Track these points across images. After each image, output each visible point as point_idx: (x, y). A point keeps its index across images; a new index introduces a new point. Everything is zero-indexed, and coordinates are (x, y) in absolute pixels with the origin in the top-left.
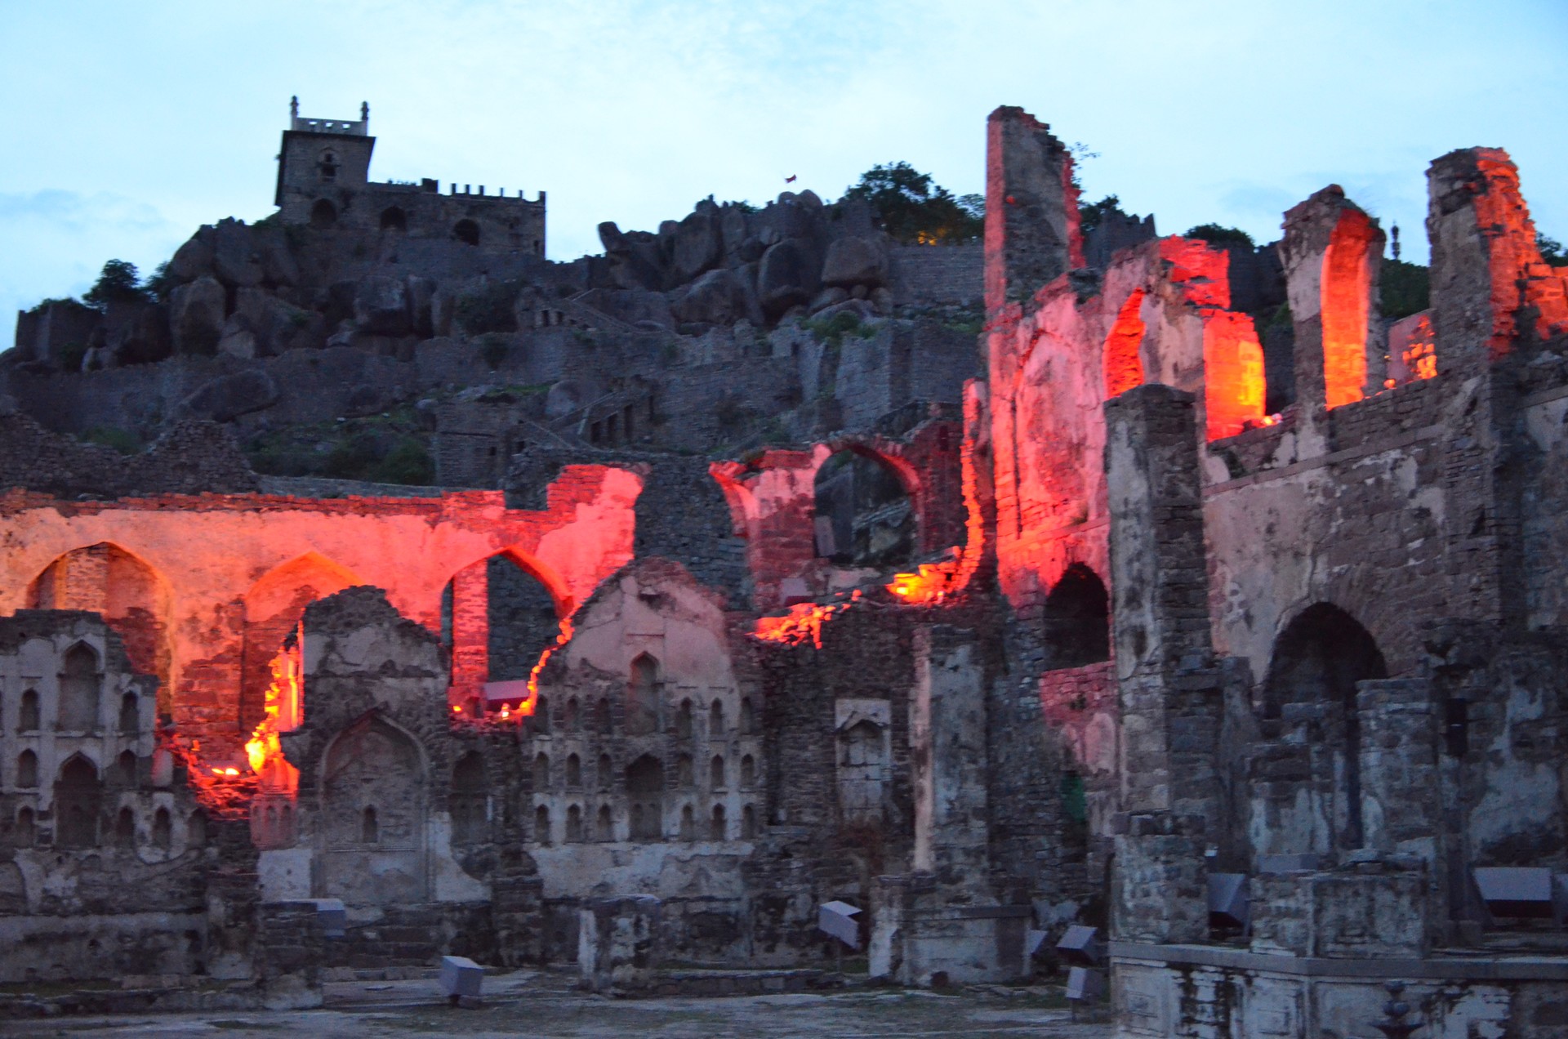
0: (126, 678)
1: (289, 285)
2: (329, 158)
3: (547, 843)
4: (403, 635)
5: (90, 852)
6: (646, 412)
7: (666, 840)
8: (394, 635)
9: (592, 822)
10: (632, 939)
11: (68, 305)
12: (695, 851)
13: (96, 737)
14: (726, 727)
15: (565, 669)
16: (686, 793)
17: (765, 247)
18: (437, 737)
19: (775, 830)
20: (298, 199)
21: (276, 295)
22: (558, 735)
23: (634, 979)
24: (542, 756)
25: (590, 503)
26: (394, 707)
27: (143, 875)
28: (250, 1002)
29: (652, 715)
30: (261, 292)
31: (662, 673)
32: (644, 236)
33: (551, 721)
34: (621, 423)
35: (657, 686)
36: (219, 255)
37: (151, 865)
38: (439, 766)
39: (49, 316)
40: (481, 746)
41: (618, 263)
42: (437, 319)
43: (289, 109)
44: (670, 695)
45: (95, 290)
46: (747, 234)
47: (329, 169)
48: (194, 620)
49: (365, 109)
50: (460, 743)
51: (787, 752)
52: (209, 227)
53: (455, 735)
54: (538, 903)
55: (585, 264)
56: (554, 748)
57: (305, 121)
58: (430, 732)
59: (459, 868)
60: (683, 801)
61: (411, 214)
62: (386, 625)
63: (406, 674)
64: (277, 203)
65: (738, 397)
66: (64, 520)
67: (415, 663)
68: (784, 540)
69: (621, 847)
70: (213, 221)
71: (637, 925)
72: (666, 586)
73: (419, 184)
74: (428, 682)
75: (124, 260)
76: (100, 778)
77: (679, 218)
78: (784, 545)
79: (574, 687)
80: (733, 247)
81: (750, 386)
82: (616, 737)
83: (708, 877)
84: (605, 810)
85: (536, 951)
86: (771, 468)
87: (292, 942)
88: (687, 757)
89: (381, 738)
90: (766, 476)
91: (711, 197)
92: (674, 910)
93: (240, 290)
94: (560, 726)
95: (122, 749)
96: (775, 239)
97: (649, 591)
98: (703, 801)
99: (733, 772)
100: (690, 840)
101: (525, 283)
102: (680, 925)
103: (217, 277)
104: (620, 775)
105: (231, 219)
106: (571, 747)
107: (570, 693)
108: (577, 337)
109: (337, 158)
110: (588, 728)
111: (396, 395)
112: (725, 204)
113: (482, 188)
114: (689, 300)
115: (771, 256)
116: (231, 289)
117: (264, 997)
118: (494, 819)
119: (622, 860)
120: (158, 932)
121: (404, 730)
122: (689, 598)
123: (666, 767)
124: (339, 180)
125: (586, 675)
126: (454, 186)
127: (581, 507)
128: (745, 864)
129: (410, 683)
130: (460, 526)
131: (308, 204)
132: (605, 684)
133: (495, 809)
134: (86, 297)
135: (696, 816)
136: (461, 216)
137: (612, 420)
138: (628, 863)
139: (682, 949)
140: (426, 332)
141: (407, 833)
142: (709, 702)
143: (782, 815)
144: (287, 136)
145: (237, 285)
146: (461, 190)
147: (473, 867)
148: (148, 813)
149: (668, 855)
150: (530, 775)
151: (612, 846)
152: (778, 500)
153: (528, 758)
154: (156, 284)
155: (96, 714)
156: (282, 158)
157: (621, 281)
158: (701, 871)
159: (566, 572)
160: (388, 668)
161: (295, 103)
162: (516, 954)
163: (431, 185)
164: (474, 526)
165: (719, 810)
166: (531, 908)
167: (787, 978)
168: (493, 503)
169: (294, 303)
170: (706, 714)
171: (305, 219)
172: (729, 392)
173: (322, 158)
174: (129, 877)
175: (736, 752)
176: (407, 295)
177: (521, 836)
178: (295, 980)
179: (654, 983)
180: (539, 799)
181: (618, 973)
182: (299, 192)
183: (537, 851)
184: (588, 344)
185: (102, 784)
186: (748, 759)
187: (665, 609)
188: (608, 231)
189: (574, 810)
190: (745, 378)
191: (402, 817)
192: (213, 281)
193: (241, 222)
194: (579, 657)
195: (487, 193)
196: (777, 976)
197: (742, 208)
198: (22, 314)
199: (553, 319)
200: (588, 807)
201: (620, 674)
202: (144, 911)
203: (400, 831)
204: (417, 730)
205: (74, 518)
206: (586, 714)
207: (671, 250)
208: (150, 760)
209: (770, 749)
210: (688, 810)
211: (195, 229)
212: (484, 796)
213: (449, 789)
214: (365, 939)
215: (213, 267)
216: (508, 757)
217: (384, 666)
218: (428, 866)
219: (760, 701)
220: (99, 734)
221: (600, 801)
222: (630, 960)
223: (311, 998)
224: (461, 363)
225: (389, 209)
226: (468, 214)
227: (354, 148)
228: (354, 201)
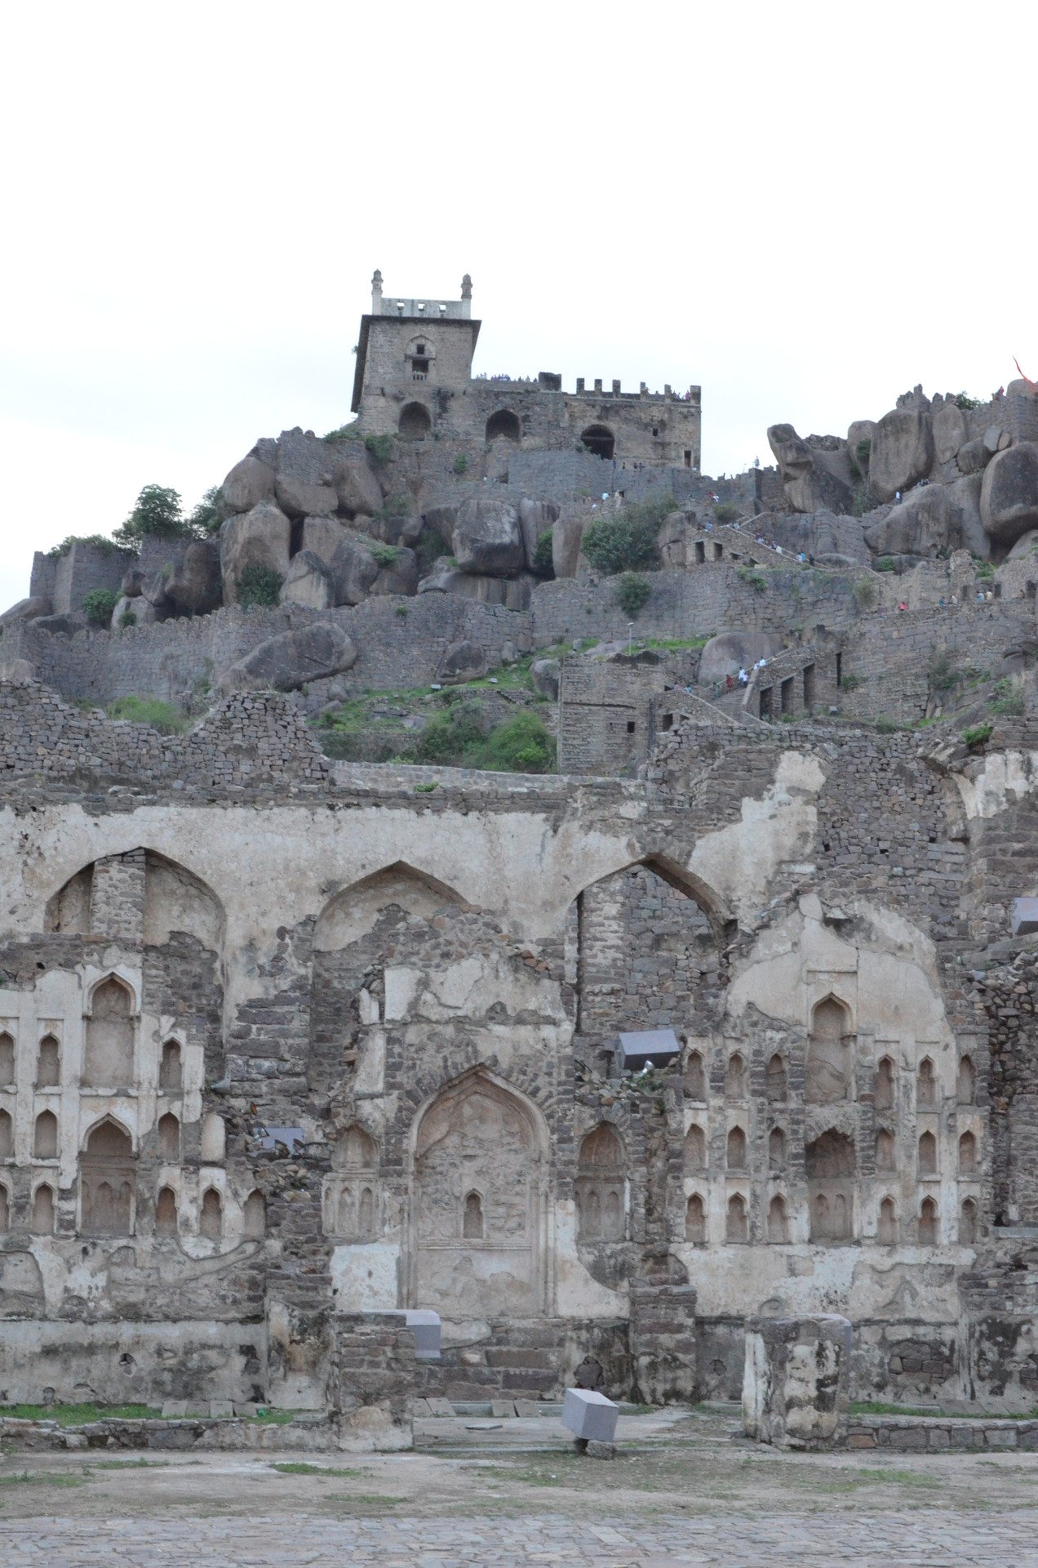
0: (167, 1021)
1: (370, 514)
2: (421, 349)
3: (701, 1245)
4: (516, 970)
5: (123, 1242)
6: (832, 674)
7: (858, 1243)
8: (504, 970)
9: (759, 1215)
10: (813, 1374)
11: (96, 548)
12: (897, 1258)
13: (129, 1096)
14: (938, 1095)
15: (726, 1014)
16: (883, 1181)
17: (990, 455)
18: (560, 1102)
19: (1002, 1232)
20: (382, 402)
21: (351, 526)
22: (716, 1102)
23: (816, 1426)
24: (694, 1128)
25: (759, 797)
26: (504, 1063)
27: (186, 1274)
28: (321, 1441)
29: (839, 1077)
30: (334, 523)
31: (852, 1024)
32: (833, 443)
33: (707, 1084)
34: (798, 687)
35: (846, 1039)
36: (281, 477)
37: (198, 1260)
38: (560, 1141)
39: (71, 558)
40: (616, 1115)
41: (795, 479)
42: (558, 556)
43: (371, 286)
44: (864, 1051)
45: (127, 526)
46: (967, 437)
47: (421, 364)
48: (251, 946)
49: (467, 284)
50: (588, 1111)
51: (1019, 1128)
52: (271, 441)
53: (582, 1100)
54: (690, 1322)
55: (753, 479)
56: (711, 1120)
57: (390, 302)
58: (550, 1096)
59: (585, 1273)
60: (881, 1192)
61: (526, 418)
62: (494, 956)
63: (520, 1021)
64: (354, 409)
65: (953, 653)
66: (91, 820)
67: (532, 1006)
68: (1017, 846)
69: (799, 1250)
70: (275, 434)
71: (820, 1354)
72: (859, 907)
73: (533, 379)
74: (548, 1031)
75: (164, 487)
76: (134, 1149)
77: (876, 418)
78: (1015, 854)
79: (737, 1039)
80: (948, 455)
81: (970, 639)
82: (793, 1104)
83: (914, 1295)
84: (778, 1201)
85: (686, 1385)
86: (1000, 750)
87: (374, 1364)
88: (885, 1134)
89: (488, 1103)
90: (993, 761)
91: (919, 388)
92: (869, 1335)
93: (307, 521)
94: (719, 1090)
95: (163, 1112)
96: (1005, 441)
97: (837, 914)
98: (907, 1193)
99: (947, 1153)
100: (891, 1245)
101: (672, 506)
102: (877, 1354)
103: (279, 506)
104: (796, 1156)
105: (298, 429)
106: (734, 1118)
107: (732, 1047)
108: (742, 577)
109: (431, 350)
110: (755, 1093)
111: (507, 654)
112: (937, 397)
113: (616, 385)
114: (888, 526)
115: (1001, 464)
116: (296, 519)
117: (338, 1434)
118: (632, 1213)
119: (800, 1266)
120: (204, 1346)
121: (517, 1093)
122: (890, 924)
123: (857, 1148)
124: (433, 376)
125: (755, 1024)
126: (581, 382)
127: (748, 803)
128: (964, 1277)
129: (525, 1032)
130: (589, 827)
131: (396, 409)
132: (778, 1036)
133: (633, 1197)
134: (117, 534)
135: (898, 1211)
136: (590, 420)
137: (786, 685)
138: (809, 1272)
139: (880, 1387)
140: (545, 572)
141: (521, 1226)
142: (916, 1060)
143: (1013, 1212)
144: (368, 322)
145: (307, 514)
146: (589, 386)
147: (607, 1273)
148: (195, 1194)
149: (860, 1263)
150: (679, 1154)
151: (787, 1249)
152: (1009, 792)
153: (679, 1131)
154: (204, 516)
155: (130, 1069)
156: (361, 351)
157: (798, 502)
158: (905, 1283)
159: (728, 888)
160: (497, 1012)
161: (377, 278)
162: (661, 1388)
163: (550, 381)
164: (609, 827)
165: (928, 1204)
166: (680, 1328)
167: (1020, 1432)
168: (632, 798)
169: (377, 537)
170: (913, 1077)
171: (392, 429)
172: (942, 647)
173: (412, 350)
174: (169, 1275)
175: (951, 1129)
176: (520, 524)
177: (669, 1232)
178: (377, 1413)
179: (843, 1431)
180: (691, 1186)
181: (794, 1418)
182: (383, 394)
183: (687, 1254)
184: (757, 586)
185: (137, 1157)
186: (968, 1137)
187: (858, 937)
188: (781, 436)
189: (736, 1200)
190: (964, 628)
191: (511, 1206)
192: (276, 511)
193: (310, 434)
194: (744, 1000)
195: (624, 390)
196: (1006, 1428)
197: (962, 403)
198: (38, 556)
199: (710, 551)
200: (755, 1195)
201: (798, 1023)
202: (189, 1318)
203: (512, 1223)
204: (534, 1093)
205: (103, 818)
206: (754, 1075)
207: (865, 459)
208: (199, 1127)
209: (997, 1122)
210: (887, 1203)
211: (253, 444)
212: (621, 1180)
213: (575, 1171)
214: (465, 1362)
215: (274, 492)
216: (652, 1130)
217: (492, 1008)
218: (549, 1270)
219: (983, 1060)
220: (133, 1092)
221: (772, 1190)
222: (809, 1401)
223: (398, 1437)
224: (589, 612)
225: (498, 414)
226: (599, 418)
227: (453, 334)
228: (453, 404)
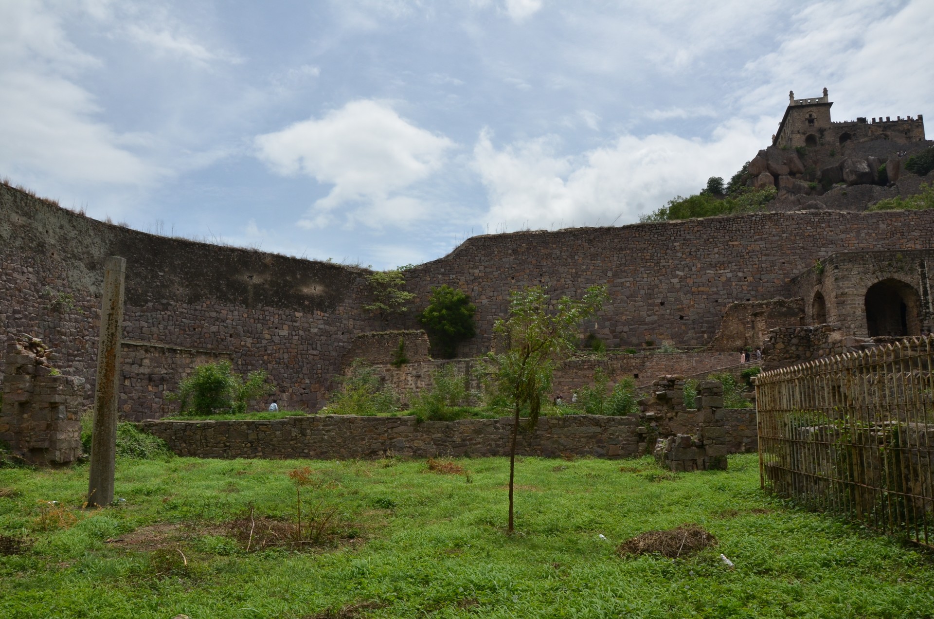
1: (802, 173)
2: (810, 116)
20: (798, 136)
21: (797, 178)
30: (789, 177)
36: (769, 162)
43: (789, 97)
47: (811, 121)
49: (825, 92)
52: (764, 150)
57: (797, 101)
61: (855, 134)
73: (856, 121)
75: (717, 177)
93: (780, 177)
103: (770, 172)
109: (814, 115)
113: (888, 118)
116: (776, 177)
124: (816, 124)
126: (874, 119)
131: (804, 137)
136: (879, 132)
144: (790, 109)
145: (780, 175)
146: (877, 120)
156: (782, 125)
161: (791, 94)
163: (862, 120)
169: (807, 180)
171: (803, 144)
173: (807, 116)
176: (870, 165)
182: (798, 132)
192: (768, 174)
195: (891, 120)
211: (758, 152)
215: (768, 168)
225: (843, 134)
226: (883, 131)
227: (823, 109)
228: (826, 133)
